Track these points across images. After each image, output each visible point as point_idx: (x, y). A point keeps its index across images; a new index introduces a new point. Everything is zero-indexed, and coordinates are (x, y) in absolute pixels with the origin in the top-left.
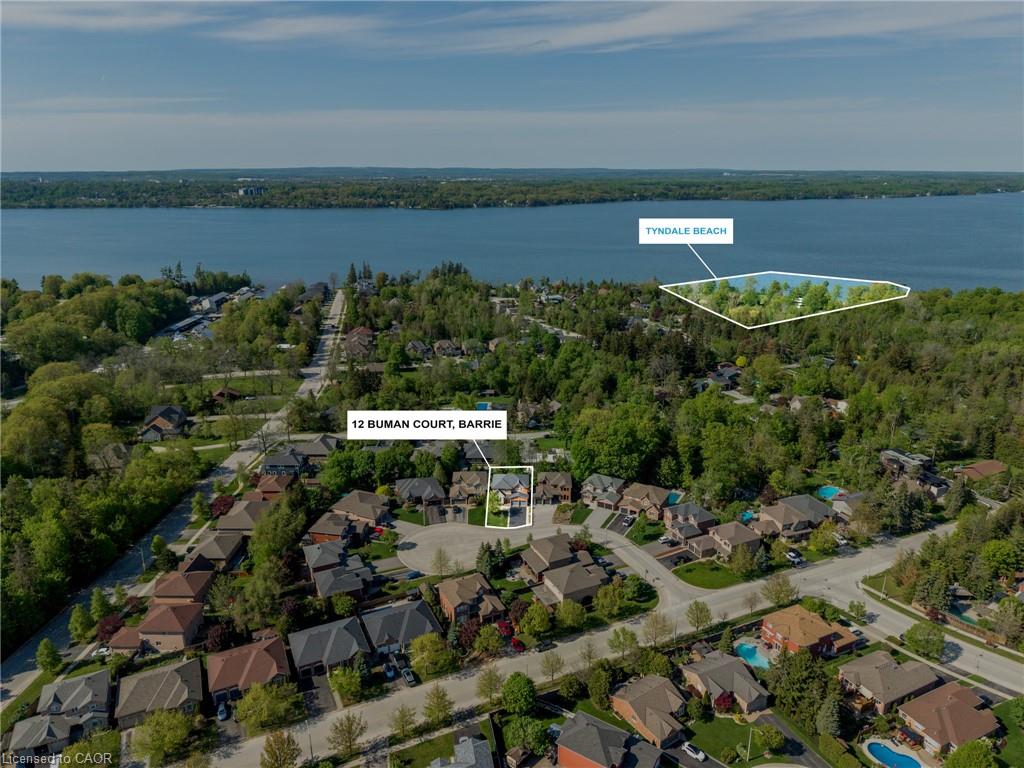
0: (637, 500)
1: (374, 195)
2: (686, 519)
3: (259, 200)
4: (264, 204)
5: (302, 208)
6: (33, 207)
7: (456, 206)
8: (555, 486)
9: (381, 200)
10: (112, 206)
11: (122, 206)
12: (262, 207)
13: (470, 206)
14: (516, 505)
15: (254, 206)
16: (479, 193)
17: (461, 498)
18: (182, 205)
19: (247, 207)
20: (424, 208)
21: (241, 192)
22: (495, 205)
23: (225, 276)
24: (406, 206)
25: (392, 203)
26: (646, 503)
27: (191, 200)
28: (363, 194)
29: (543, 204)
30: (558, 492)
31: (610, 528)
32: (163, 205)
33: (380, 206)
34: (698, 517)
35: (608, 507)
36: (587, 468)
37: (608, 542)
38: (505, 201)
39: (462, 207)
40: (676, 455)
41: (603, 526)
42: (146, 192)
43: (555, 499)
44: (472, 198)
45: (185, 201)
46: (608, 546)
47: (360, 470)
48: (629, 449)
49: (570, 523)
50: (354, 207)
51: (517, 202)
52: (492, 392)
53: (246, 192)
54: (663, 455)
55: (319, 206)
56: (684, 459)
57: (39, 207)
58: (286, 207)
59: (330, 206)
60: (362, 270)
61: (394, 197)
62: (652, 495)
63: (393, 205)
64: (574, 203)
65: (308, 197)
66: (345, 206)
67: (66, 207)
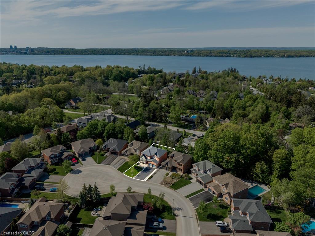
0: (220, 185)
1: (227, 53)
2: (245, 214)
3: (190, 54)
4: (191, 55)
5: (202, 56)
6: (133, 55)
7: (255, 57)
8: (176, 161)
9: (228, 55)
10: (151, 55)
11: (154, 55)
12: (190, 56)
13: (261, 57)
14: (151, 166)
15: (188, 56)
16: (266, 53)
17: (126, 154)
18: (169, 55)
19: (186, 56)
20: (243, 57)
21: (186, 52)
22: (271, 57)
23: (154, 69)
24: (237, 56)
25: (232, 55)
26: (224, 190)
27: (171, 54)
28: (223, 53)
29: (292, 57)
30: (175, 165)
31: (191, 200)
32: (164, 55)
33: (227, 56)
34: (252, 217)
35: (201, 183)
36: (202, 156)
37: (179, 209)
38: (276, 55)
39: (258, 57)
40: (269, 162)
41: (187, 197)
42: (161, 52)
43: (174, 169)
44: (263, 54)
45: (170, 54)
46: (176, 212)
47: (99, 130)
48: (233, 150)
49: (170, 187)
50: (219, 56)
51: (281, 55)
52: (204, 112)
53: (187, 52)
54: (259, 160)
55: (208, 56)
56: (276, 166)
57: (135, 55)
58: (197, 56)
59: (211, 56)
60: (199, 70)
61: (233, 54)
62: (231, 185)
63: (232, 56)
64: (307, 57)
65: (205, 53)
66: (216, 56)
67: (141, 55)
